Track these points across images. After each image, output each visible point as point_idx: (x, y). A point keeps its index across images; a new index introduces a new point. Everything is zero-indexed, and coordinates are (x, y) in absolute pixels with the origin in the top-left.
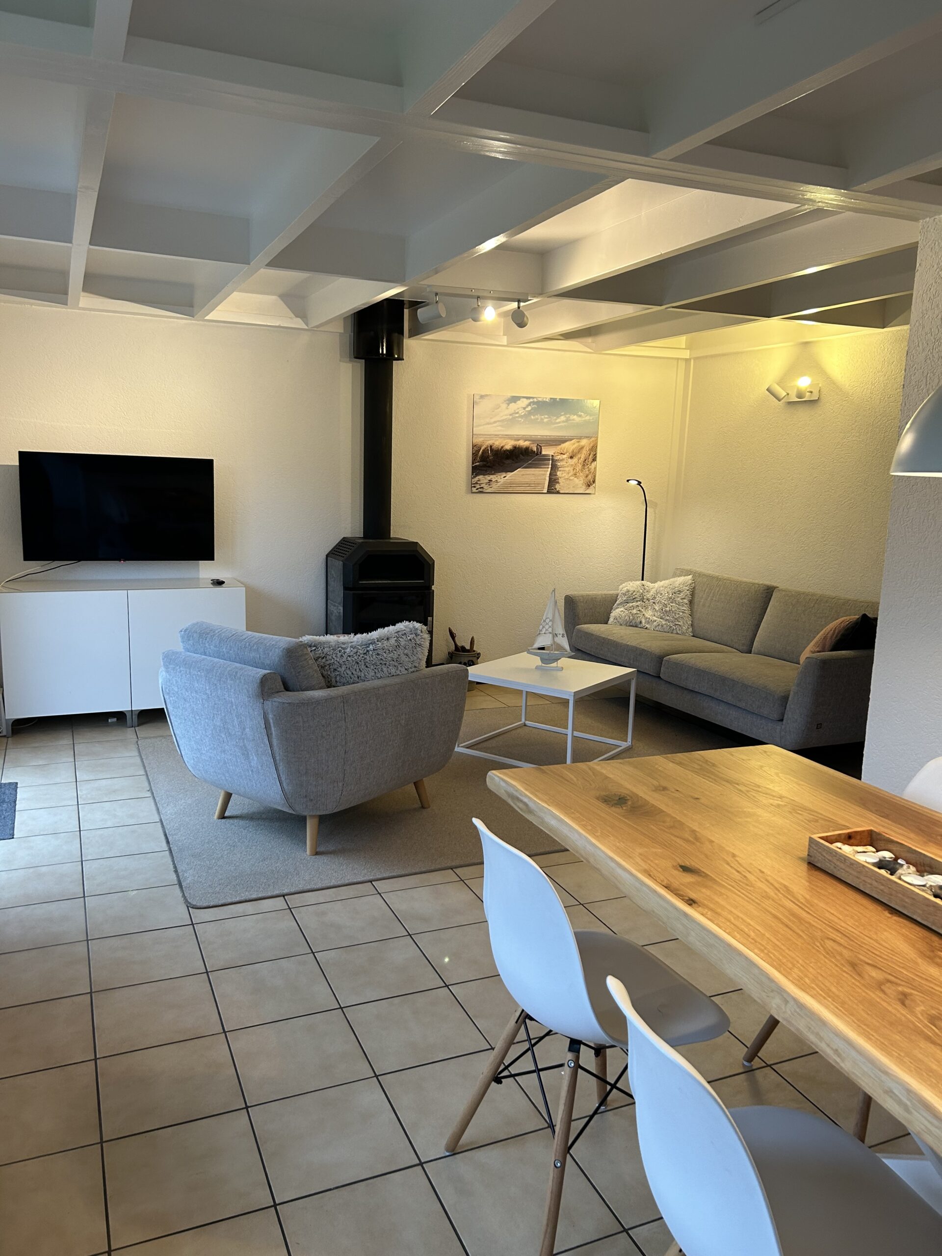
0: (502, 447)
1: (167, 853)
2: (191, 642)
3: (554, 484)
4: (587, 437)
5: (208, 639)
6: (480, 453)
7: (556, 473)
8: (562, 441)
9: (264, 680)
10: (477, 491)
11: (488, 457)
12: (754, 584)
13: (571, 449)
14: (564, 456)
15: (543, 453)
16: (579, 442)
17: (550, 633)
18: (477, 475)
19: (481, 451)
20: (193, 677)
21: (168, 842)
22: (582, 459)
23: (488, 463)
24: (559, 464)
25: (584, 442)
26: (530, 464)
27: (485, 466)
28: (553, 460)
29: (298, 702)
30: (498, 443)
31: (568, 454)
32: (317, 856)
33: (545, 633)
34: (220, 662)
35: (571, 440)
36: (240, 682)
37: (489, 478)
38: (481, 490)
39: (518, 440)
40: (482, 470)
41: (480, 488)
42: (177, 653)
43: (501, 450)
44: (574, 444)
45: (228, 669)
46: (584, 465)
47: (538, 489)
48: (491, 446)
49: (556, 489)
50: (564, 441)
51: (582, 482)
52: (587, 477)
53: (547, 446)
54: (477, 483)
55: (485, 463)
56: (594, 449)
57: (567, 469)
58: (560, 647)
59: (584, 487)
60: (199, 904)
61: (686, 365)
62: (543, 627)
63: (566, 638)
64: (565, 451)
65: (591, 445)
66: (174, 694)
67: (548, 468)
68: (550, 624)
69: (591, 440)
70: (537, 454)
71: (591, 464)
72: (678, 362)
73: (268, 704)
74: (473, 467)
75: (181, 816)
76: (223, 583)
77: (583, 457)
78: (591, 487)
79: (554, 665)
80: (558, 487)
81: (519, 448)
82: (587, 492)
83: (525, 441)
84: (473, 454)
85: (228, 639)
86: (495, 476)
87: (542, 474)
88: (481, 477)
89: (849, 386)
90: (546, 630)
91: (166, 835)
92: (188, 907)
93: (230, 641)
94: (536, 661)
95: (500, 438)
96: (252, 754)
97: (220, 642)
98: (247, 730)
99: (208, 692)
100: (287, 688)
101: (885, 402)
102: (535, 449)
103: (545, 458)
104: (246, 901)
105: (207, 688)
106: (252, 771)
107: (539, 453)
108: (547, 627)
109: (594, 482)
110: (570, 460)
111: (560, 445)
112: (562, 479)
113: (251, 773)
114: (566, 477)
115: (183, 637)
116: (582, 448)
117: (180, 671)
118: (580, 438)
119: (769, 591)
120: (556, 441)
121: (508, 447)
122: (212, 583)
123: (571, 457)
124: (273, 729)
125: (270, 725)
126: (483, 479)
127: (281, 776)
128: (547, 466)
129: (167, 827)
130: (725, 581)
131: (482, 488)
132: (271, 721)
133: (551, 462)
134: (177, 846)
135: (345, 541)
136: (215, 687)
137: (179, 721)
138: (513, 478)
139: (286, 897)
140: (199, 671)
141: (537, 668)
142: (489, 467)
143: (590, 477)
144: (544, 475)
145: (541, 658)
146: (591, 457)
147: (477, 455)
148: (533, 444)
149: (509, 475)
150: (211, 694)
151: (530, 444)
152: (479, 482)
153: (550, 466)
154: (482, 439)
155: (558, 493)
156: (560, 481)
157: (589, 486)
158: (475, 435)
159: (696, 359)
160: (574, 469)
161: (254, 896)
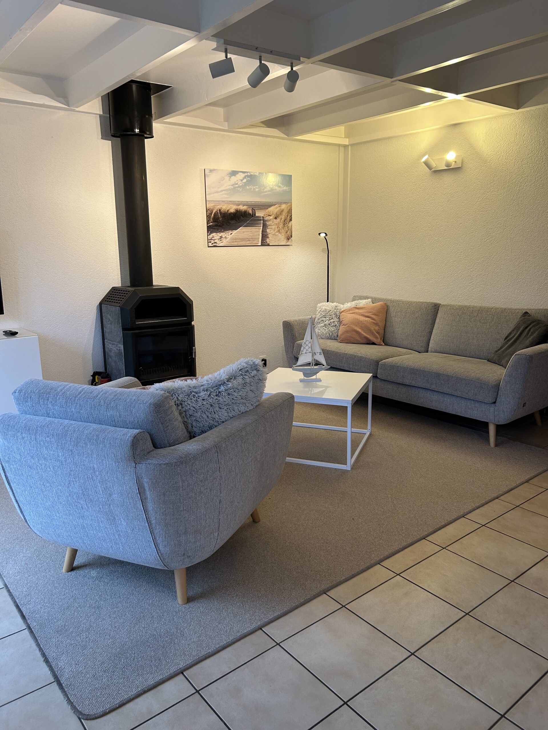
0: (228, 211)
1: (26, 632)
2: (29, 404)
3: (265, 238)
4: (285, 203)
5: (50, 400)
6: (213, 215)
7: (266, 230)
8: (270, 205)
9: (135, 442)
10: (212, 245)
11: (218, 218)
12: (423, 303)
13: (275, 212)
14: (271, 217)
15: (257, 215)
16: (280, 206)
17: (310, 352)
18: (211, 233)
19: (213, 214)
20: (40, 444)
21: (23, 617)
22: (282, 219)
23: (218, 223)
24: (268, 223)
25: (283, 206)
26: (248, 223)
27: (216, 226)
28: (263, 220)
29: (175, 461)
30: (225, 208)
31: (273, 215)
32: (191, 604)
33: (306, 353)
34: (72, 424)
35: (275, 205)
36: (105, 446)
37: (220, 235)
38: (215, 244)
39: (239, 205)
40: (215, 229)
41: (214, 243)
42: (15, 417)
43: (227, 213)
44: (277, 208)
45: (86, 432)
46: (284, 224)
47: (254, 243)
48: (220, 210)
49: (267, 242)
50: (270, 206)
51: (284, 237)
52: (287, 233)
53: (259, 209)
54: (211, 239)
55: (216, 223)
56: (290, 211)
57: (273, 227)
58: (317, 364)
59: (285, 240)
60: (93, 712)
61: (344, 149)
62: (304, 348)
63: (322, 355)
64: (271, 213)
65: (288, 209)
66: (15, 461)
67: (261, 226)
68: (309, 345)
69: (288, 205)
70: (253, 216)
71: (289, 223)
72: (339, 148)
73: (142, 467)
74: (208, 227)
75: (26, 576)
76: (16, 333)
77: (283, 217)
78: (290, 240)
79: (314, 377)
80: (268, 240)
81: (239, 211)
82: (287, 244)
83: (244, 205)
84: (207, 216)
85: (75, 397)
86: (224, 233)
87: (257, 231)
88: (214, 234)
89: (487, 155)
90: (307, 350)
91: (17, 607)
92: (80, 719)
93: (79, 399)
94: (300, 375)
95: (226, 203)
96: (120, 519)
97: (66, 402)
98: (115, 496)
99: (62, 458)
100: (156, 446)
101: (519, 165)
102: (251, 212)
103: (258, 219)
104: (145, 692)
105: (60, 454)
106: (119, 535)
107: (254, 215)
108: (307, 348)
109: (291, 236)
110: (275, 220)
111: (268, 209)
112: (271, 234)
113: (117, 537)
114: (273, 233)
115: (17, 399)
116: (282, 211)
117: (23, 438)
118: (281, 203)
119: (436, 307)
120: (265, 206)
121: (232, 210)
122: (4, 334)
123: (276, 218)
124: (148, 493)
125: (145, 490)
126: (216, 236)
127: (157, 538)
128: (260, 225)
129: (15, 594)
130: (398, 302)
131: (216, 243)
132: (146, 485)
133: (262, 222)
134: (35, 621)
135: (114, 290)
136: (70, 453)
137: (23, 489)
138: (237, 234)
139: (184, 673)
140: (48, 437)
141: (301, 381)
142: (220, 226)
143: (288, 233)
144: (258, 232)
145: (303, 373)
146: (288, 217)
147: (210, 217)
148: (249, 208)
149: (235, 232)
150: (66, 461)
151: (247, 208)
152: (213, 239)
153: (262, 225)
154: (213, 204)
155: (268, 245)
156: (269, 236)
157: (289, 240)
158: (208, 201)
159: (352, 145)
160: (278, 227)
161: (151, 682)
